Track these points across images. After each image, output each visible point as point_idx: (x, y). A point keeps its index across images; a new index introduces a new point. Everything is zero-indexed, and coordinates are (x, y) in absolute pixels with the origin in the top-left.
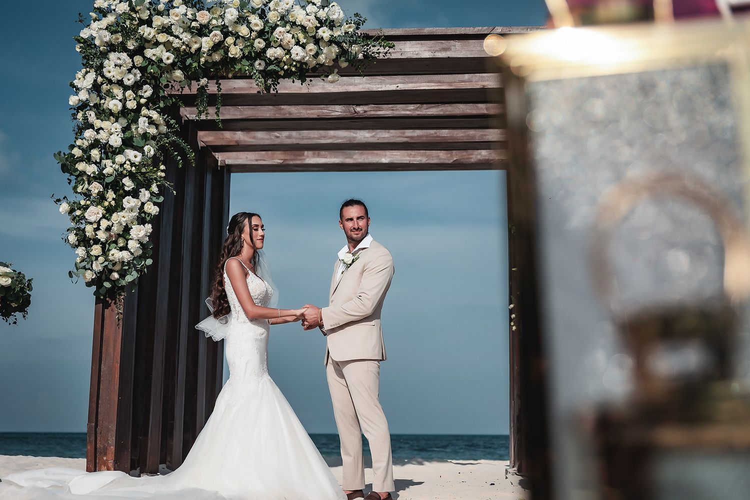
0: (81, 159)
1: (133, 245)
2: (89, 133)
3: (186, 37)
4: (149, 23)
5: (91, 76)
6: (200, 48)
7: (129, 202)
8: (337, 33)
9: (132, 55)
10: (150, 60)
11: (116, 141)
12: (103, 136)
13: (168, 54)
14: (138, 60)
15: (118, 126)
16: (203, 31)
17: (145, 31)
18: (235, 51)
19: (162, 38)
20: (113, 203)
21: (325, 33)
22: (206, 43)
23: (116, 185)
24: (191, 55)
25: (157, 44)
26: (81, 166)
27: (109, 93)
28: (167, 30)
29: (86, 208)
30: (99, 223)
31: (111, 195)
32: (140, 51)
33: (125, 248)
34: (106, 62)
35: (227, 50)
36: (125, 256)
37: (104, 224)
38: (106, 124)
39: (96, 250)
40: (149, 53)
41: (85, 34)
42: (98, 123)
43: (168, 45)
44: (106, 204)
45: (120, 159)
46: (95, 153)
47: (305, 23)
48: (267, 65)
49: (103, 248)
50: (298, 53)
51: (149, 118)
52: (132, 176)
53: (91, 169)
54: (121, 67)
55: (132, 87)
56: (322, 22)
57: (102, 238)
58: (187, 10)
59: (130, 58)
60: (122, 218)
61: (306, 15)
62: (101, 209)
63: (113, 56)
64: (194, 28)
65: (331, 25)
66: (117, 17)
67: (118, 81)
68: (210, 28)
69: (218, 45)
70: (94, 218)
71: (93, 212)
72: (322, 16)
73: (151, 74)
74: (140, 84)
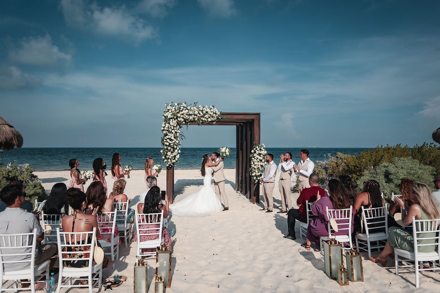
0: (165, 142)
1: (176, 159)
2: (167, 137)
3: (187, 116)
4: (178, 113)
5: (167, 125)
6: (189, 118)
7: (176, 151)
10: (179, 121)
11: (173, 138)
12: (170, 137)
13: (183, 119)
14: (176, 120)
16: (190, 115)
17: (179, 115)
18: (196, 119)
19: (182, 116)
20: (172, 151)
21: (214, 115)
22: (191, 118)
23: (173, 148)
24: (187, 120)
25: (180, 117)
27: (171, 128)
28: (183, 114)
29: (167, 152)
30: (170, 155)
31: (172, 149)
32: (177, 118)
33: (174, 159)
34: (170, 122)
35: (195, 118)
36: (174, 161)
37: (171, 155)
39: (169, 160)
40: (179, 119)
41: (166, 115)
42: (169, 134)
43: (183, 118)
44: (171, 151)
46: (168, 140)
47: (211, 114)
49: (171, 160)
50: (209, 120)
52: (176, 145)
53: (168, 144)
54: (173, 123)
55: (176, 127)
56: (214, 113)
57: (170, 158)
58: (187, 111)
59: (175, 120)
60: (174, 154)
61: (211, 112)
62: (170, 152)
63: (171, 120)
64: (189, 114)
65: (216, 114)
66: (172, 111)
67: (173, 125)
68: (192, 115)
69: (193, 118)
70: (169, 155)
71: (169, 153)
72: (214, 112)
73: (179, 124)
74: (177, 126)
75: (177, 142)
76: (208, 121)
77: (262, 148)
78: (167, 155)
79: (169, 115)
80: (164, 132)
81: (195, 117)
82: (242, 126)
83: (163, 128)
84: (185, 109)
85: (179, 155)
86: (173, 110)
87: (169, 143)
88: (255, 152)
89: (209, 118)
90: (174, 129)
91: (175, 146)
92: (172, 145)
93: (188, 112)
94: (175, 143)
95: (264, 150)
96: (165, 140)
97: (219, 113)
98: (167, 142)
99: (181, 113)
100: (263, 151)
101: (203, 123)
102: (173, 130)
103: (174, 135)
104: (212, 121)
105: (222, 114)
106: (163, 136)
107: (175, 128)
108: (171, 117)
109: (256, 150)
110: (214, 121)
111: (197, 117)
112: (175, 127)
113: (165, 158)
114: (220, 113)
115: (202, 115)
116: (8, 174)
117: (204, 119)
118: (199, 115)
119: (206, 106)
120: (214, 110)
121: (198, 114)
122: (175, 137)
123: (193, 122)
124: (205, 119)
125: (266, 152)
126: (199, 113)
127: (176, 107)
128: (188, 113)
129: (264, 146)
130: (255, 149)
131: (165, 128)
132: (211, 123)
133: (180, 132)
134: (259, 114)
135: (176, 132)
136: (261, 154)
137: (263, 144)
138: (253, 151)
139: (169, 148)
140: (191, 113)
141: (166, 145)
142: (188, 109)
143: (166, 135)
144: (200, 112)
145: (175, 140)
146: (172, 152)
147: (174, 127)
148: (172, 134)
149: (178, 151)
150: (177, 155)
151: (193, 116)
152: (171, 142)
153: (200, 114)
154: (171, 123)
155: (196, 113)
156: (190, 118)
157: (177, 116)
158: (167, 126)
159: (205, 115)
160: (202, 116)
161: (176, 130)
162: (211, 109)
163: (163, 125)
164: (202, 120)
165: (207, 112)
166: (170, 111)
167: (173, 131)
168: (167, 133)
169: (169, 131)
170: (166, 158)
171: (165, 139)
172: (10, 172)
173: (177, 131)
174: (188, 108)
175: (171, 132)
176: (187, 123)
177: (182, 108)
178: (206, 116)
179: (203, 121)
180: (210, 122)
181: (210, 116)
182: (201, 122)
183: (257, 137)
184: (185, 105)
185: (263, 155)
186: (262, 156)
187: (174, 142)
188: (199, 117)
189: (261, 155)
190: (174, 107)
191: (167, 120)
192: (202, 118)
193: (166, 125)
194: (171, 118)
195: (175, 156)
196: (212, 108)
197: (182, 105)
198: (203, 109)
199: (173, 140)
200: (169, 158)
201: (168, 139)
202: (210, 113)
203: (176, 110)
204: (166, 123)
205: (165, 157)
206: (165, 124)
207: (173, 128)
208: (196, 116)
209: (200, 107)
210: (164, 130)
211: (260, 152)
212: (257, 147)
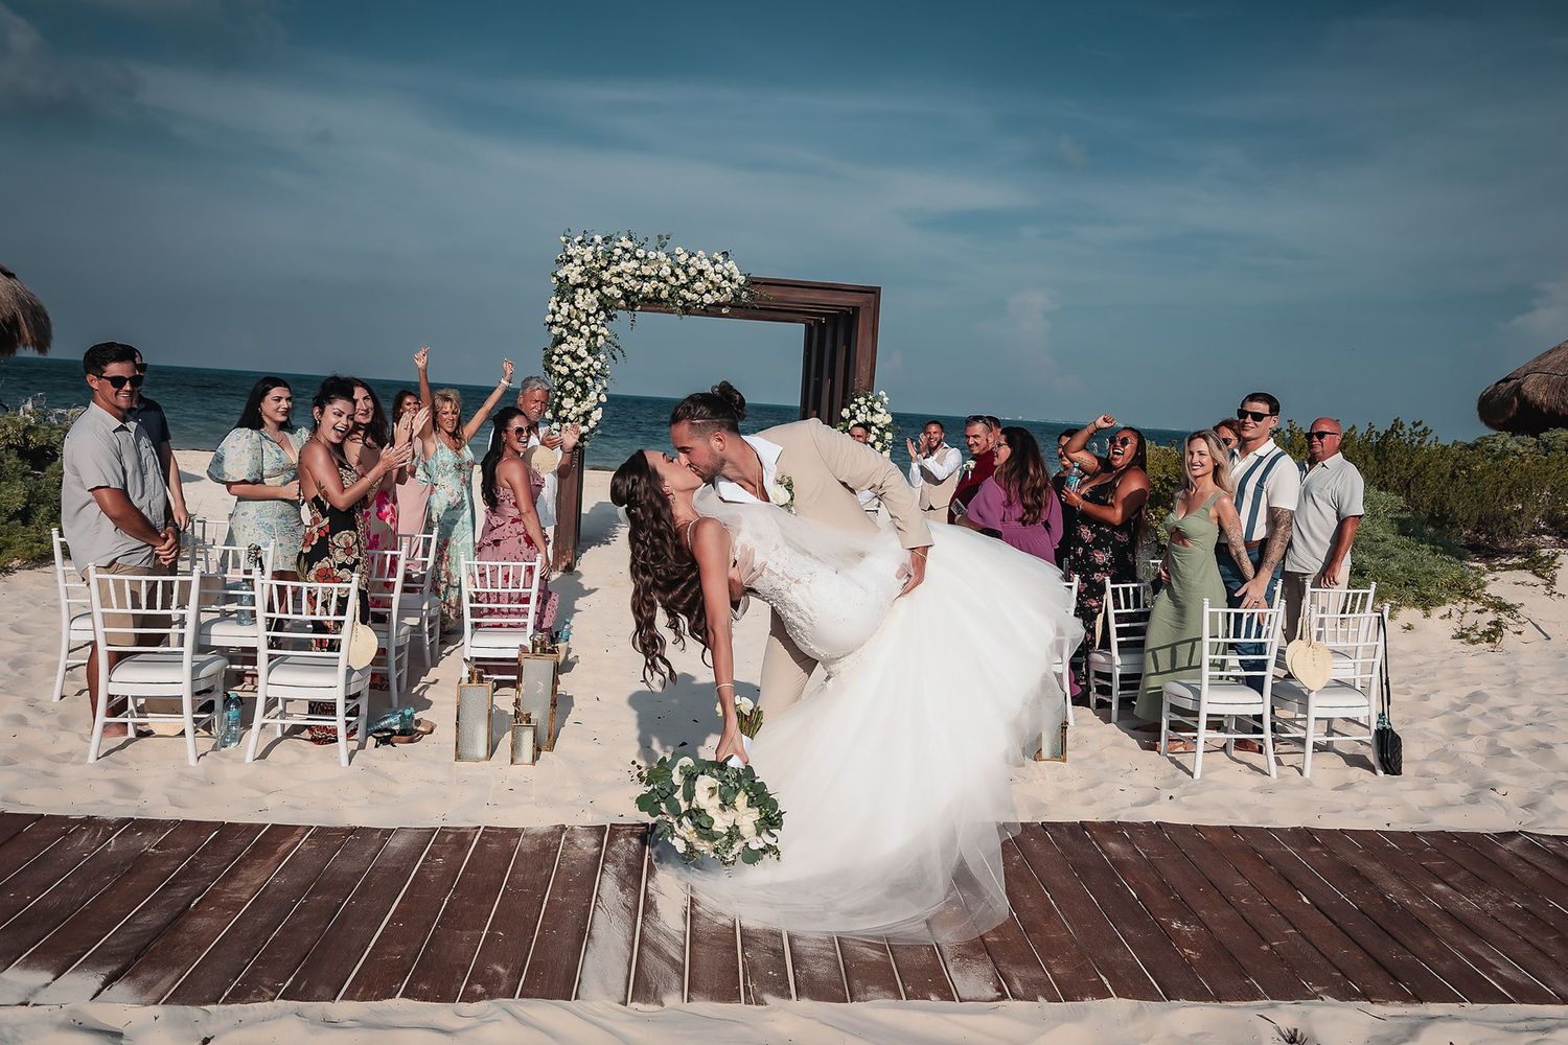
0: (558, 363)
1: (592, 423)
2: (564, 347)
3: (633, 283)
4: (606, 269)
5: (565, 306)
6: (641, 289)
7: (593, 396)
8: (735, 286)
9: (592, 290)
10: (606, 296)
11: (582, 352)
12: (573, 348)
13: (618, 291)
14: (597, 292)
15: (583, 341)
16: (644, 278)
17: (606, 275)
18: (664, 294)
19: (615, 280)
20: (580, 395)
21: (725, 284)
22: (648, 288)
23: (584, 385)
24: (634, 293)
25: (609, 284)
26: (558, 368)
27: (577, 318)
28: (619, 275)
29: (561, 398)
30: (571, 409)
31: (579, 389)
32: (599, 287)
33: (585, 423)
34: (576, 297)
35: (660, 291)
36: (584, 429)
37: (575, 410)
38: (575, 339)
40: (605, 290)
41: (561, 274)
42: (569, 338)
43: (620, 287)
44: (576, 396)
45: (585, 365)
46: (567, 359)
47: (715, 280)
48: (685, 303)
50: (708, 299)
51: (603, 334)
52: (591, 376)
53: (565, 371)
54: (586, 300)
55: (594, 315)
56: (724, 278)
57: (571, 417)
58: (634, 264)
59: (592, 292)
60: (585, 406)
61: (716, 273)
62: (573, 400)
63: (580, 291)
64: (639, 276)
65: (731, 281)
66: (583, 262)
67: (584, 310)
68: (650, 277)
69: (655, 289)
70: (568, 406)
71: (568, 403)
72: (726, 273)
73: (605, 304)
74: (598, 311)
75: (597, 365)
76: (702, 303)
77: (877, 405)
78: (560, 407)
79: (573, 273)
80: (556, 330)
81: (662, 285)
82: (822, 327)
83: (549, 318)
84: (628, 255)
85: (600, 409)
86: (588, 257)
87: (569, 367)
88: (854, 417)
89: (709, 291)
90: (587, 323)
91: (588, 379)
92: (578, 374)
93: (639, 269)
94: (588, 369)
95: (883, 411)
96: (555, 358)
97: (741, 279)
98: (564, 365)
99: (614, 269)
100: (882, 416)
101: (687, 309)
102: (582, 324)
103: (588, 342)
104: (718, 305)
105: (752, 282)
106: (549, 343)
107: (591, 319)
108: (579, 282)
109: (858, 411)
110: (723, 305)
111: (668, 288)
112: (591, 315)
113: (554, 416)
114: (744, 278)
115: (684, 282)
116: (24, 437)
117: (689, 296)
118: (672, 280)
119: (700, 252)
120: (726, 265)
121: (671, 275)
122: (589, 350)
123: (653, 302)
124: (695, 296)
125: (888, 419)
126: (673, 273)
127: (599, 248)
128: (638, 273)
129: (886, 399)
130: (853, 406)
131: (558, 318)
132: (713, 310)
133: (606, 333)
134: (875, 292)
135: (594, 334)
136: (873, 424)
137: (882, 393)
138: (845, 413)
139: (569, 385)
140: (646, 271)
141: (560, 375)
142: (637, 258)
143: (560, 340)
144: (679, 271)
145: (590, 360)
146: (577, 400)
147: (588, 315)
148: (581, 337)
149: (598, 397)
150: (596, 408)
151: (654, 283)
152: (575, 366)
153: (677, 279)
154: (580, 303)
155: (666, 271)
156: (645, 290)
157: (601, 280)
158: (564, 311)
159: (693, 281)
160: (682, 286)
161: (594, 328)
162: (716, 262)
163: (552, 306)
164: (683, 298)
165: (701, 272)
166: (577, 261)
167: (585, 330)
168: (564, 335)
169: (571, 329)
170: (556, 417)
171: (558, 355)
172: (29, 429)
173: (599, 331)
174: (638, 255)
175: (578, 331)
176: (634, 305)
177: (618, 252)
178: (699, 286)
179: (687, 301)
180: (709, 305)
181: (710, 286)
182: (679, 303)
183: (863, 368)
184: (629, 245)
185: (880, 429)
186: (877, 431)
187: (586, 366)
188: (672, 286)
189: (873, 428)
190: (591, 248)
191: (565, 290)
192: (683, 292)
193: (560, 308)
194: (581, 285)
195: (587, 414)
196: (720, 259)
197: (617, 244)
198: (690, 262)
199: (583, 359)
200: (566, 419)
201: (565, 353)
202: (712, 276)
203: (596, 258)
204: (561, 301)
205: (555, 414)
206: (558, 302)
207: (583, 320)
208: (665, 282)
209: (677, 252)
210: (554, 323)
211: (869, 419)
212: (861, 400)
